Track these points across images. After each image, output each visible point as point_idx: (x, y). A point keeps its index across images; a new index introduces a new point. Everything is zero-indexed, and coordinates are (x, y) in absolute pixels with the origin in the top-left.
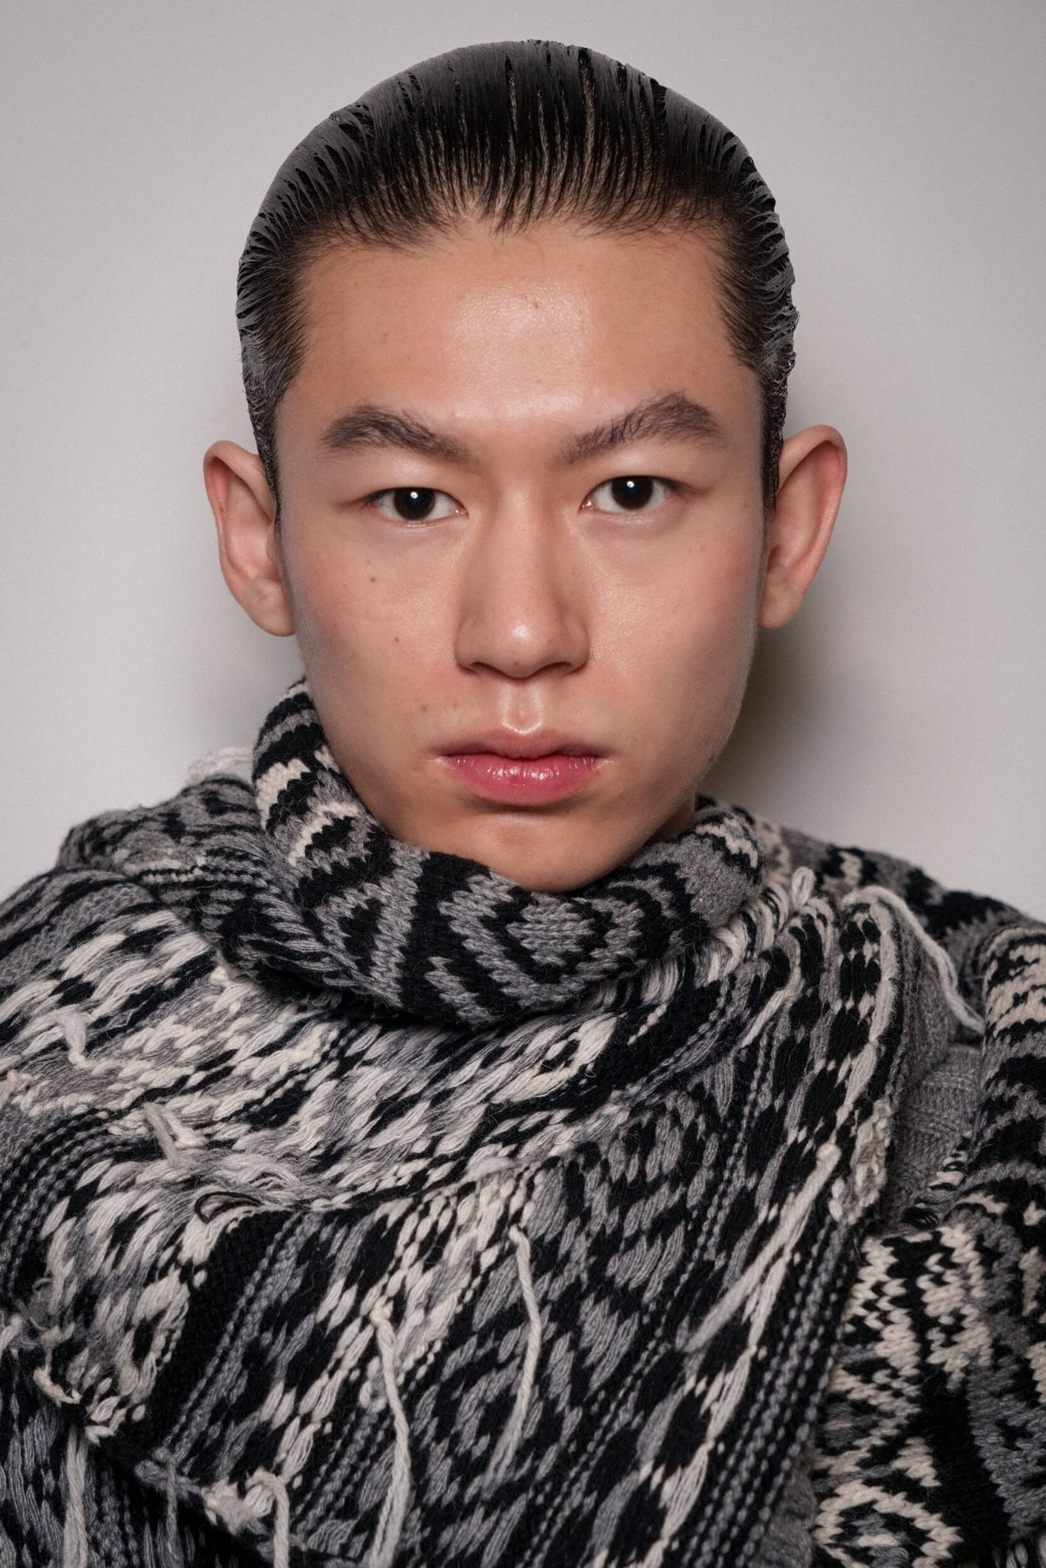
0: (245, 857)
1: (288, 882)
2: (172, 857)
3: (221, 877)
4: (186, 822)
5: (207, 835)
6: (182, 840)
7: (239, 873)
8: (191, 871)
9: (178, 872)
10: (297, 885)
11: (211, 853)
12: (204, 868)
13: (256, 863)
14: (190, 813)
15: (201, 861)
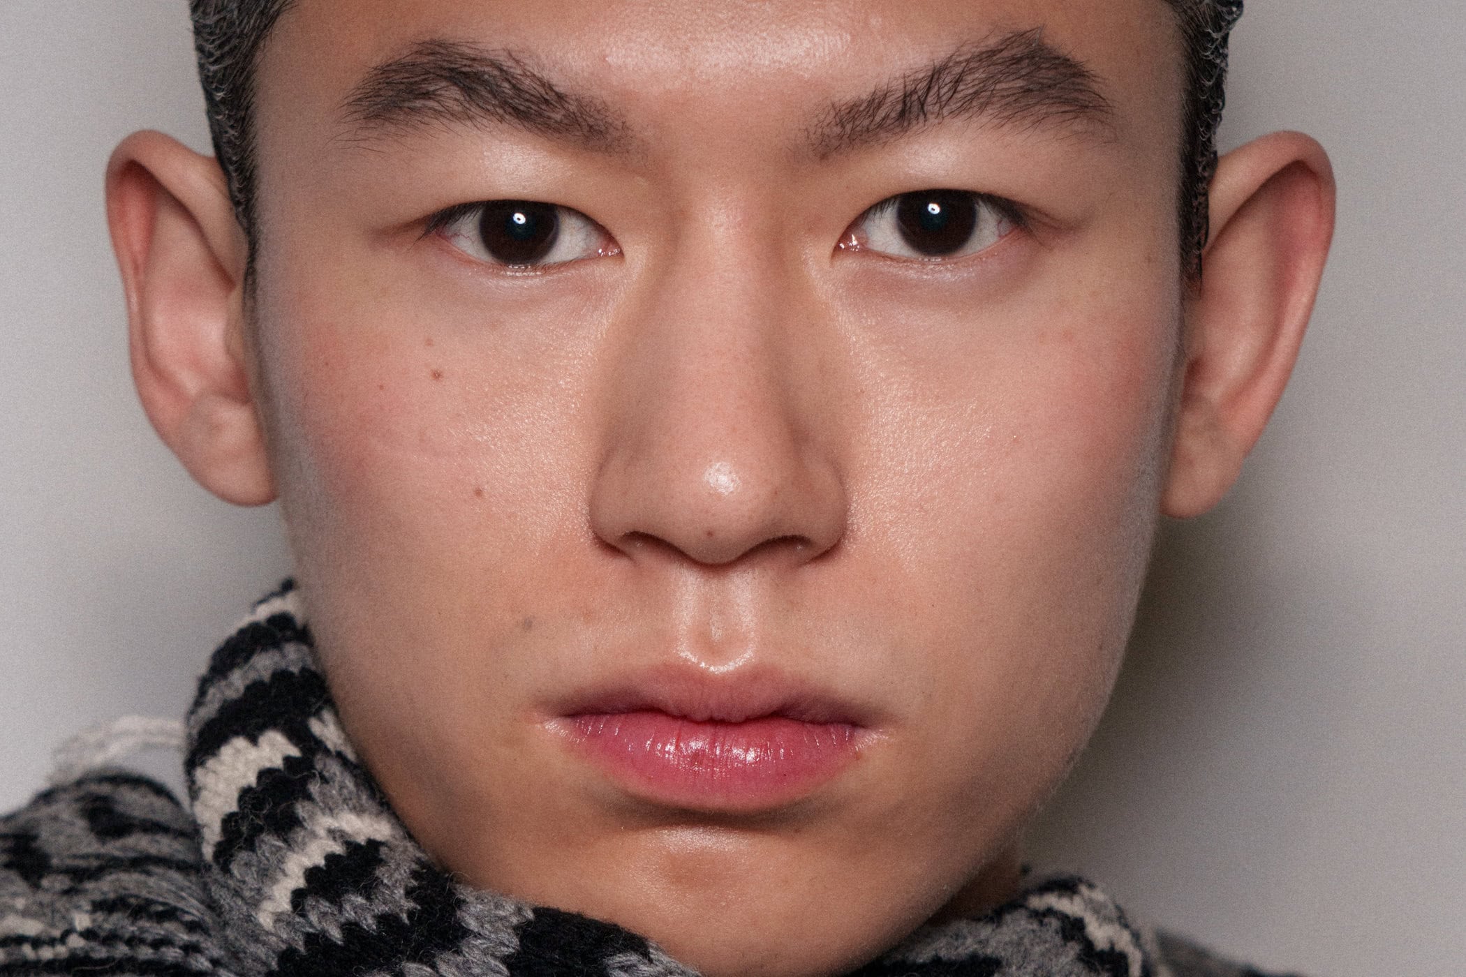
0: (170, 914)
1: (256, 959)
2: (25, 913)
3: (122, 950)
4: (50, 849)
5: (95, 874)
6: (45, 883)
7: (157, 944)
8: (63, 939)
9: (36, 943)
10: (274, 965)
11: (102, 906)
12: (88, 934)
13: (192, 927)
14: (58, 833)
15: (82, 921)
